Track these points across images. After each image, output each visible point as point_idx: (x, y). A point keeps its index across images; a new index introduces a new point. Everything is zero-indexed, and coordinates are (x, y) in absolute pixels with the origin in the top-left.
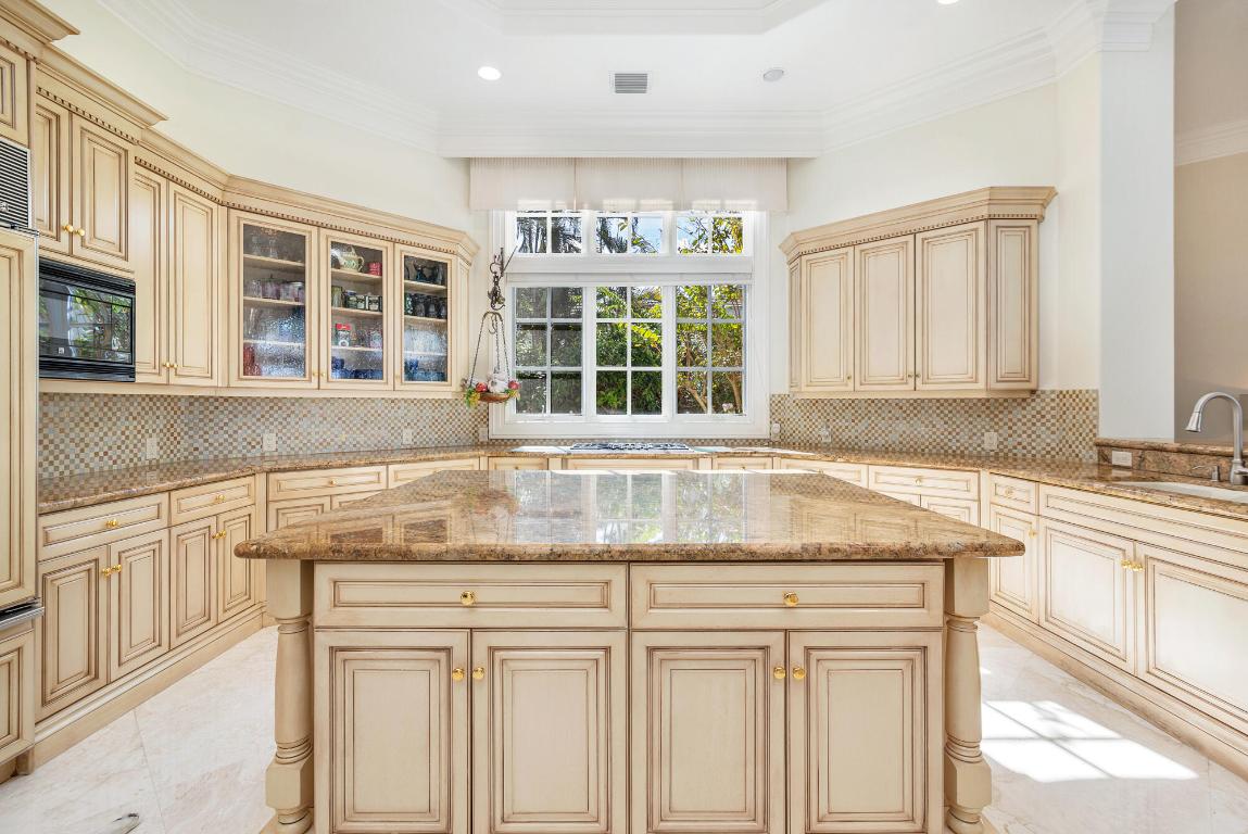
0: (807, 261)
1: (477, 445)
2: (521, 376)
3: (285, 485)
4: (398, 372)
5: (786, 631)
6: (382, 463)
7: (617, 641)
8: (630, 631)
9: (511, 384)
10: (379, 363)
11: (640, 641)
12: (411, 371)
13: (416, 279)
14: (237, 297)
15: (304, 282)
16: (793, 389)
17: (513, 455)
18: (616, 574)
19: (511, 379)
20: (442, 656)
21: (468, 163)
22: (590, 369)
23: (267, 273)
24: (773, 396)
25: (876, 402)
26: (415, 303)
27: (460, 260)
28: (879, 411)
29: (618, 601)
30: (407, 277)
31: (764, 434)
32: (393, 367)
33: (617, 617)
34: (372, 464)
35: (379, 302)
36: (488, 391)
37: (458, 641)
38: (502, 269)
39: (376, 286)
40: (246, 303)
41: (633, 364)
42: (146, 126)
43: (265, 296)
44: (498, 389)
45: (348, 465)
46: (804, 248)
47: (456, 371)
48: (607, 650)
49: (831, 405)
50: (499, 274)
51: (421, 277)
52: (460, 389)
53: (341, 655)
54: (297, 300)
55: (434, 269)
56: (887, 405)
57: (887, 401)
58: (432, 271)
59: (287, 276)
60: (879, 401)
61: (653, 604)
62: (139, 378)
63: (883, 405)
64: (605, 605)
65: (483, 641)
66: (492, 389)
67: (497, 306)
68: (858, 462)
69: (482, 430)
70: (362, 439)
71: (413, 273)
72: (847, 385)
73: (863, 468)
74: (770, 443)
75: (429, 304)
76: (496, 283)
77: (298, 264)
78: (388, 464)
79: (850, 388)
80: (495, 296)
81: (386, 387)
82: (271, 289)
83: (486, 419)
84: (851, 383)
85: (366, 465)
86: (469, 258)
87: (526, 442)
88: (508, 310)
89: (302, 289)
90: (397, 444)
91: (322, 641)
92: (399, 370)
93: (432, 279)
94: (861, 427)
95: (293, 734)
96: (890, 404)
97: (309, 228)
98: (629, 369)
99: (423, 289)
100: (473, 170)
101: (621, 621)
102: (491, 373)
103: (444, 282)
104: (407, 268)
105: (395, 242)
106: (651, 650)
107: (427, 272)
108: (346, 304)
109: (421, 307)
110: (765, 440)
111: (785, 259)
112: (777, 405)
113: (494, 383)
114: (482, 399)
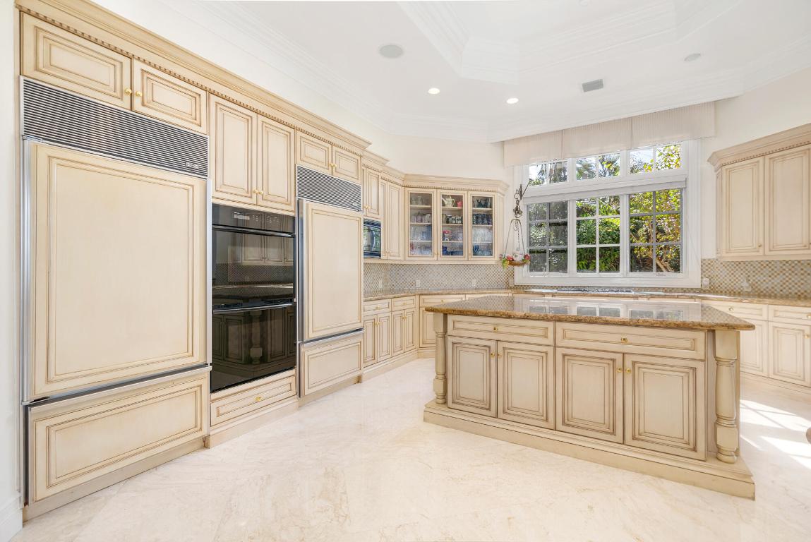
0: (726, 169)
1: (508, 288)
2: (531, 252)
3: (426, 301)
4: (470, 252)
5: (624, 354)
6: (463, 294)
7: (551, 350)
8: (555, 347)
9: (525, 256)
10: (461, 247)
11: (560, 352)
12: (476, 250)
13: (478, 207)
14: (408, 223)
15: (431, 214)
16: (719, 255)
17: (526, 292)
18: (550, 325)
19: (526, 253)
20: (487, 349)
21: (503, 143)
22: (573, 246)
23: (417, 212)
24: (705, 260)
25: (790, 262)
26: (477, 218)
27: (499, 195)
28: (793, 269)
29: (551, 335)
30: (474, 206)
31: (697, 284)
32: (468, 250)
33: (550, 341)
34: (459, 294)
35: (461, 220)
36: (513, 260)
37: (492, 344)
38: (521, 196)
39: (460, 212)
40: (411, 225)
41: (600, 243)
42: (384, 165)
43: (417, 222)
44: (519, 259)
45: (449, 294)
46: (723, 161)
47: (497, 251)
48: (546, 353)
49: (752, 265)
50: (519, 199)
51: (480, 205)
52: (498, 259)
53: (455, 345)
54: (429, 222)
55: (486, 200)
56: (799, 264)
57: (799, 262)
58: (485, 202)
59: (424, 212)
60: (793, 262)
61: (564, 337)
62: (382, 257)
63: (796, 264)
64: (546, 337)
65: (501, 345)
66: (515, 259)
67: (518, 216)
68: (759, 302)
69: (511, 281)
70: (454, 283)
71: (476, 203)
72: (758, 251)
73: (764, 307)
74: (701, 291)
75: (484, 218)
76: (518, 204)
77: (429, 206)
78: (465, 294)
79: (761, 253)
80: (517, 211)
81: (463, 259)
82: (419, 218)
83: (513, 275)
84: (761, 250)
85: (456, 294)
86: (503, 192)
87: (534, 287)
88: (524, 218)
89: (431, 217)
90: (469, 286)
91: (450, 340)
92: (471, 251)
93: (485, 206)
94: (777, 281)
95: (441, 371)
96: (802, 264)
97: (432, 190)
98: (598, 246)
99: (481, 211)
100: (505, 147)
101: (551, 343)
102: (515, 251)
103: (491, 207)
104: (473, 202)
105: (468, 190)
106: (564, 355)
107: (483, 203)
108: (448, 222)
109: (480, 220)
110: (696, 289)
111: (713, 168)
112: (706, 266)
113: (516, 256)
114: (510, 264)
